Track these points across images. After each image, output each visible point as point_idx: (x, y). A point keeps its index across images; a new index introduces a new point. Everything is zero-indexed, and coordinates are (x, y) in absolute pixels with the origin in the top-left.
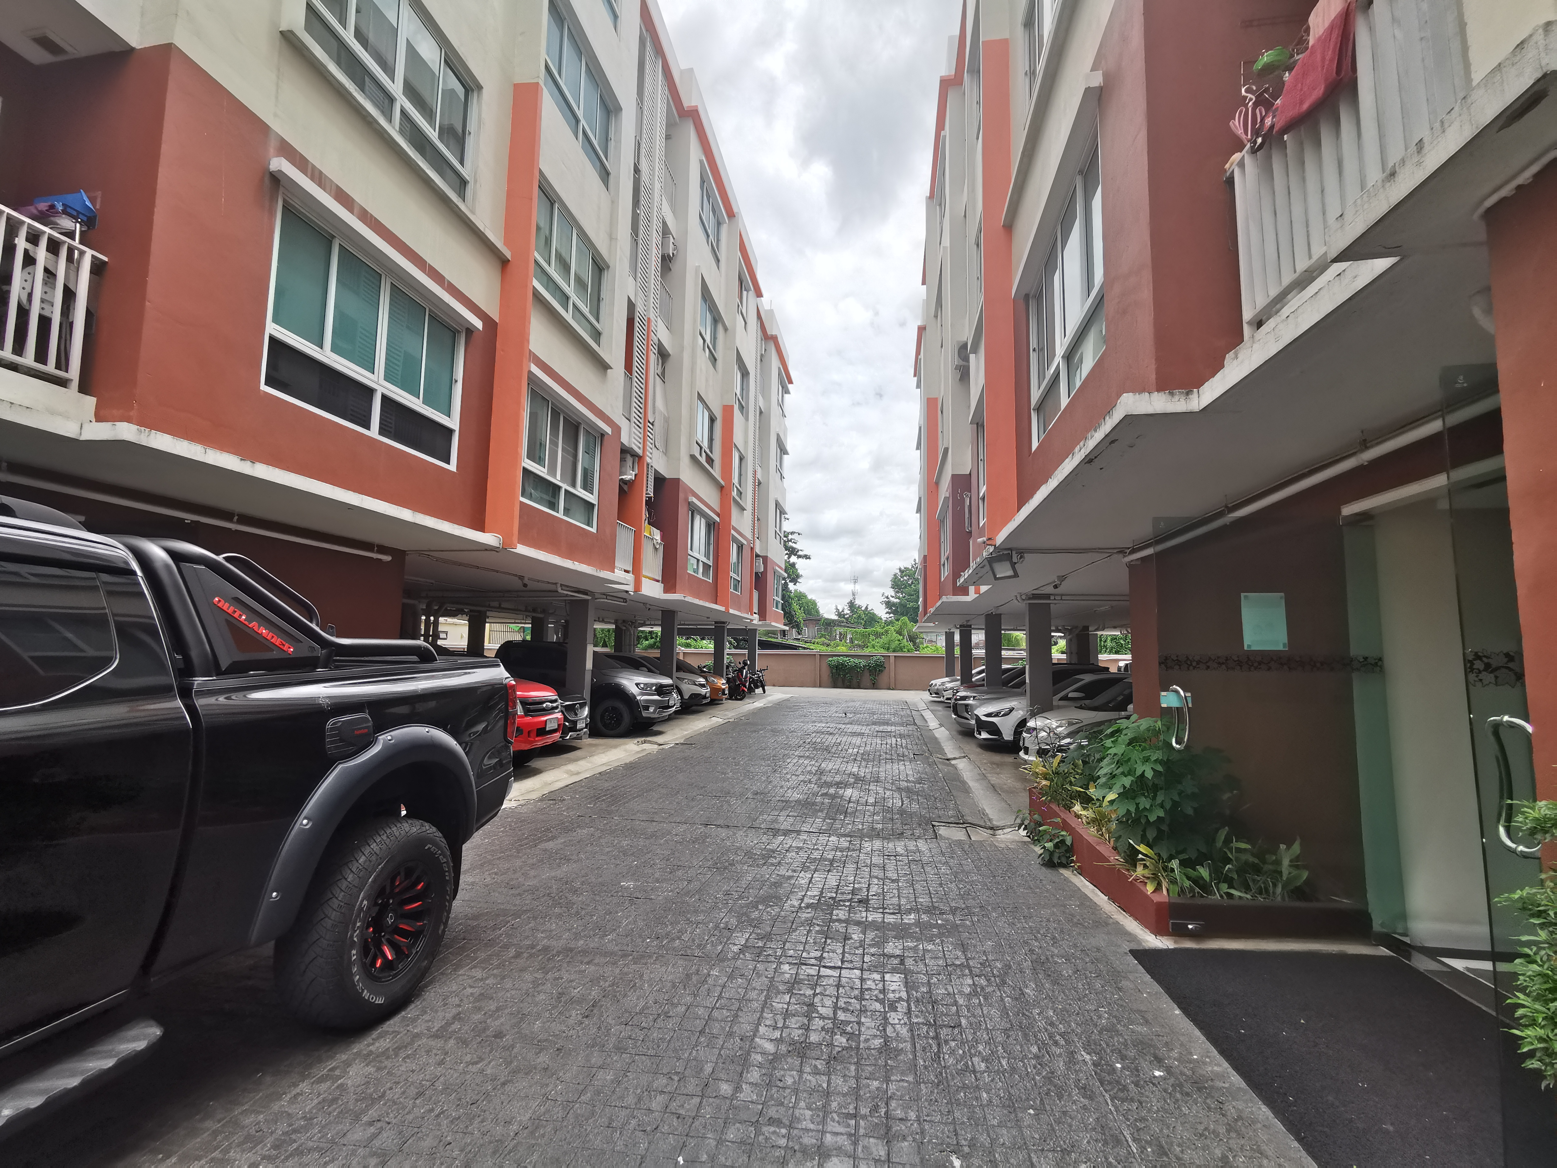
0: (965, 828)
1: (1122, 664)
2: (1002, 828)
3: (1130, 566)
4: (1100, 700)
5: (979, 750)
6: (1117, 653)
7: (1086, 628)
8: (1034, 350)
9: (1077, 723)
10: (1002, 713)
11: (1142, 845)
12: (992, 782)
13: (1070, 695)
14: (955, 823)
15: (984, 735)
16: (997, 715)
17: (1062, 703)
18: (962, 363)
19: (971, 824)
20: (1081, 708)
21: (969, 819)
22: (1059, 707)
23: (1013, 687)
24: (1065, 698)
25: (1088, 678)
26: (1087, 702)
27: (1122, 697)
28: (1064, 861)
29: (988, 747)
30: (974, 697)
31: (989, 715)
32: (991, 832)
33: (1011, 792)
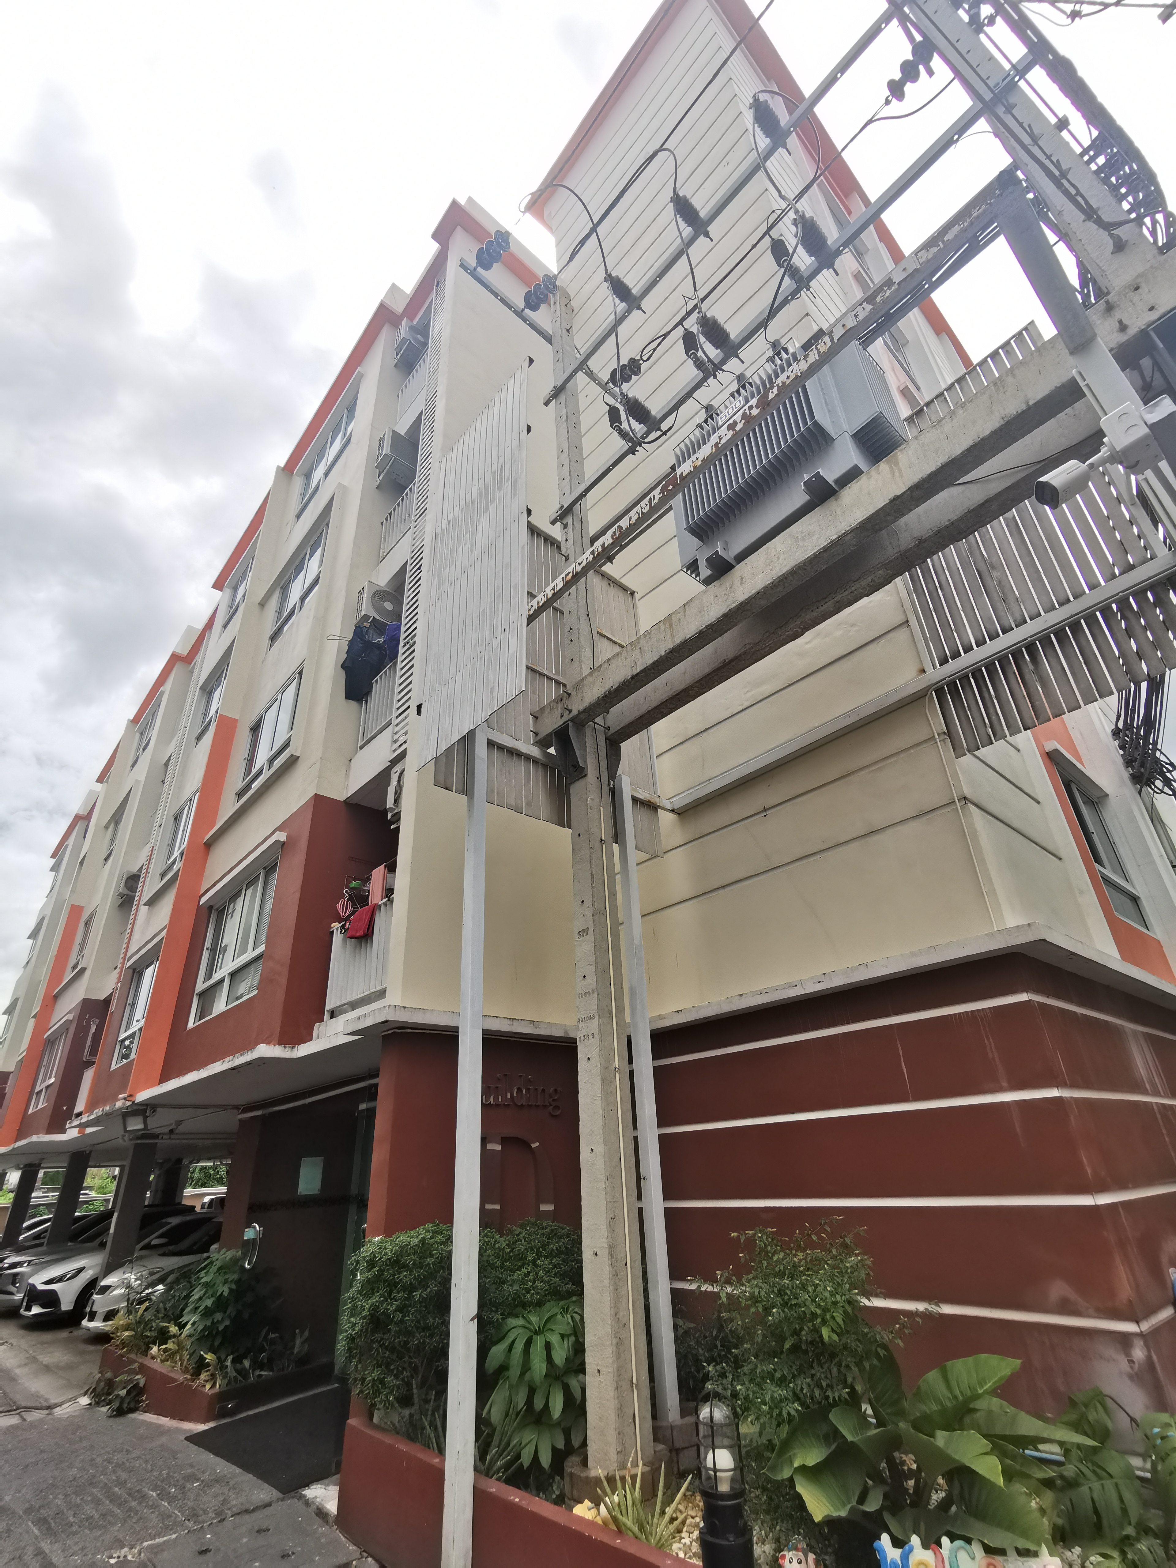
0: (18, 1414)
1: (207, 1199)
2: (60, 1405)
3: (240, 1120)
4: (184, 1244)
5: (22, 1332)
6: (203, 1185)
7: (179, 1161)
8: (207, 949)
9: (158, 1272)
10: (68, 1276)
11: (209, 1353)
12: (44, 1363)
13: (153, 1243)
14: (6, 1412)
15: (36, 1310)
16: (60, 1279)
17: (143, 1253)
18: (126, 892)
19: (25, 1408)
20: (164, 1255)
21: (24, 1404)
22: (140, 1258)
23: (85, 1241)
24: (148, 1247)
25: (174, 1221)
26: (171, 1248)
27: (207, 1238)
28: (132, 1405)
29: (37, 1325)
30: (30, 1262)
31: (47, 1283)
32: (46, 1412)
33: (69, 1367)
